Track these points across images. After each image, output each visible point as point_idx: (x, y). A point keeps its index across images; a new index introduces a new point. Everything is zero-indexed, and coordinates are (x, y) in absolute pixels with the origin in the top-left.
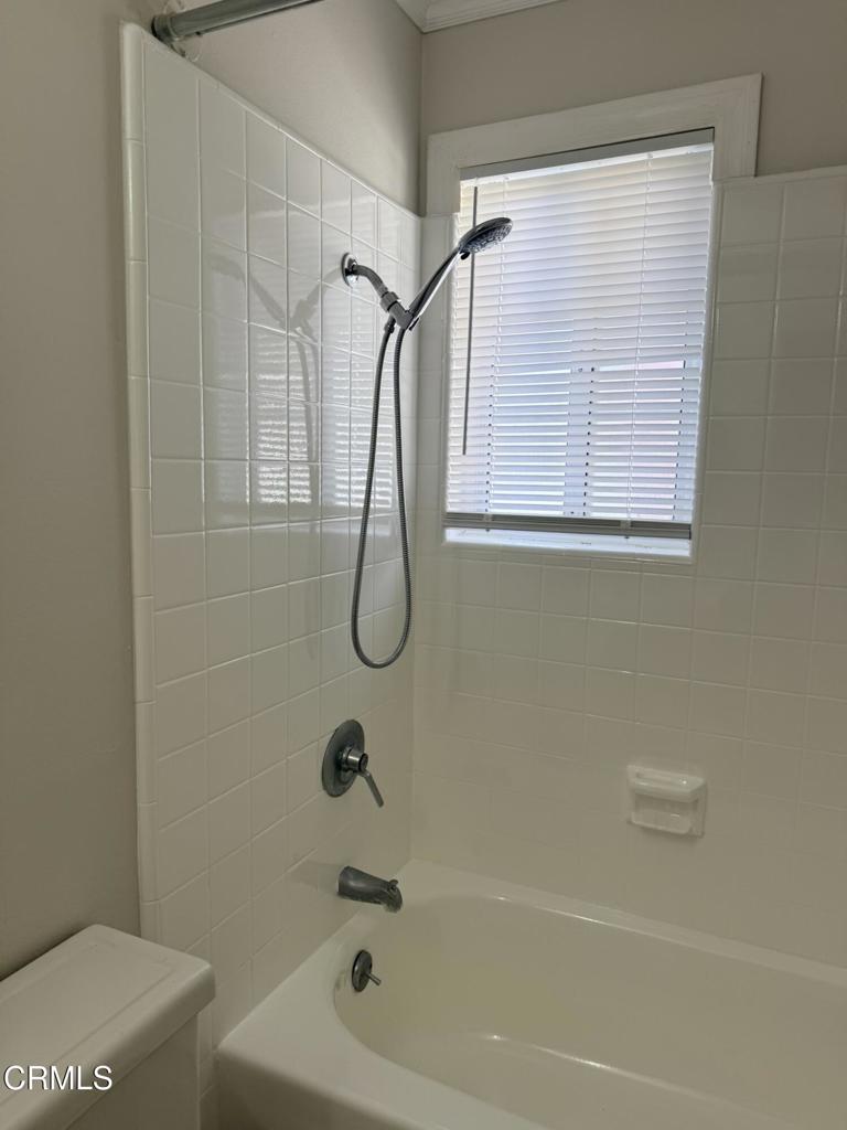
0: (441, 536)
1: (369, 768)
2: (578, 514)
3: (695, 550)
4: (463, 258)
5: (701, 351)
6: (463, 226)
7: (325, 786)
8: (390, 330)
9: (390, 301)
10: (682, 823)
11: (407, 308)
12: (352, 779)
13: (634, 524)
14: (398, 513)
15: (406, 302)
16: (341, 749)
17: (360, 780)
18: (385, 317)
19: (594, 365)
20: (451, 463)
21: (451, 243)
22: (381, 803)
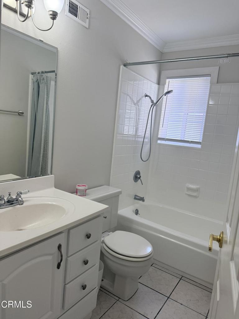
0: (157, 142)
1: (141, 178)
2: (183, 139)
3: (202, 147)
4: (165, 95)
5: (205, 112)
6: (166, 91)
7: (134, 180)
8: (152, 106)
9: (152, 101)
10: (195, 194)
11: (155, 103)
12: (138, 180)
13: (192, 141)
14: (150, 137)
15: (155, 102)
16: (137, 175)
17: (139, 180)
18: (151, 104)
19: (188, 113)
20: (160, 129)
21: (163, 93)
22: (142, 184)
